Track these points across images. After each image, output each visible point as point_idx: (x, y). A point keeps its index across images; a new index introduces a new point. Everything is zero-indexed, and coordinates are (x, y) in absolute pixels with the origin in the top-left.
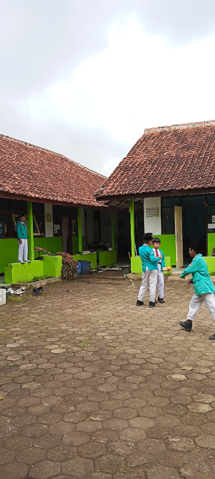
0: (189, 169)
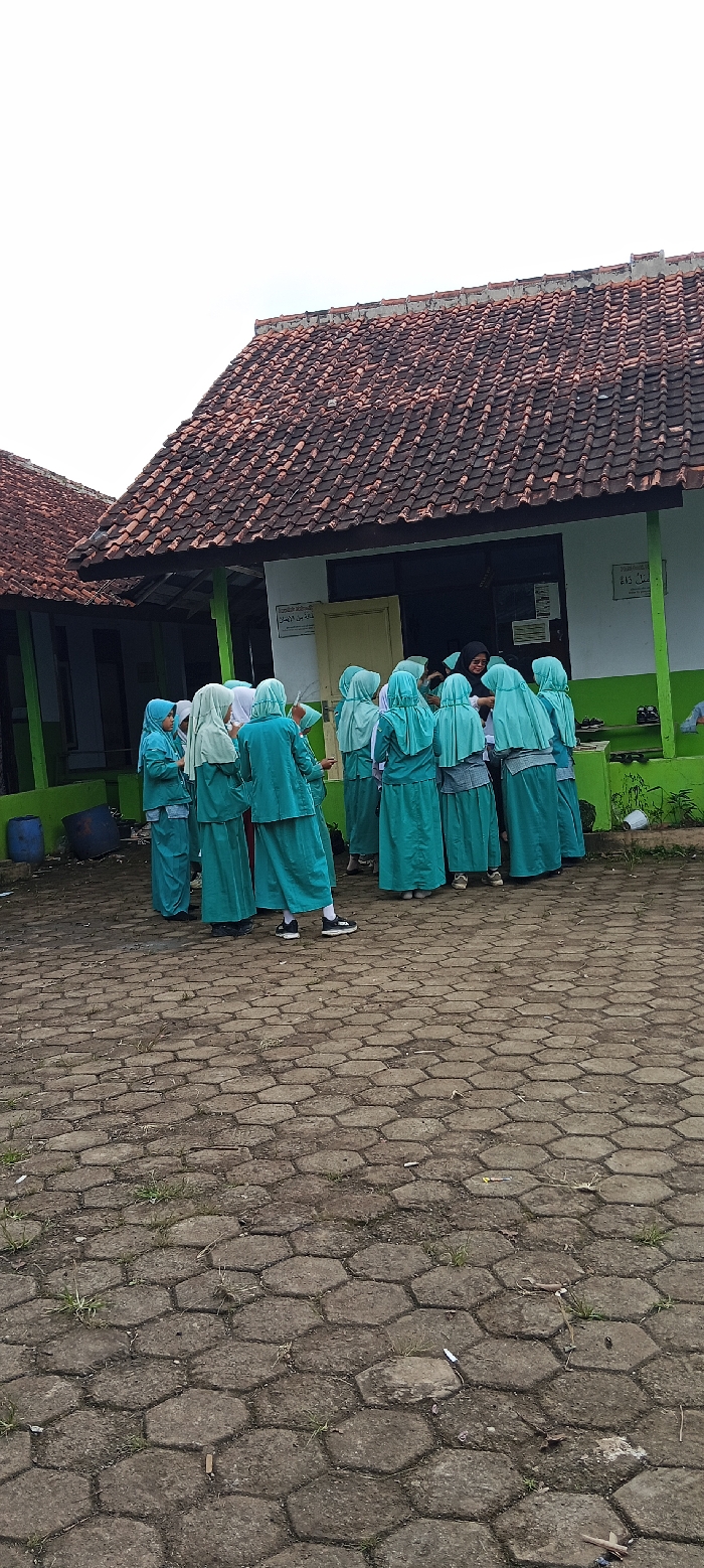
0: (423, 451)
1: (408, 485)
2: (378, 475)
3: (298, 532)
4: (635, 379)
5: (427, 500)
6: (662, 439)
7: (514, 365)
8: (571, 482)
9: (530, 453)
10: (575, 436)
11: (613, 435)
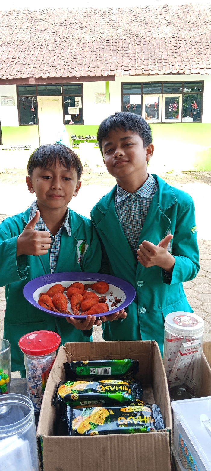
0: (46, 56)
1: (42, 66)
2: (34, 62)
3: (11, 78)
4: (104, 41)
5: (48, 71)
6: (111, 61)
7: (71, 31)
8: (87, 71)
9: (76, 60)
10: (88, 57)
11: (98, 58)
